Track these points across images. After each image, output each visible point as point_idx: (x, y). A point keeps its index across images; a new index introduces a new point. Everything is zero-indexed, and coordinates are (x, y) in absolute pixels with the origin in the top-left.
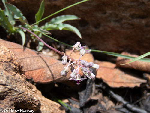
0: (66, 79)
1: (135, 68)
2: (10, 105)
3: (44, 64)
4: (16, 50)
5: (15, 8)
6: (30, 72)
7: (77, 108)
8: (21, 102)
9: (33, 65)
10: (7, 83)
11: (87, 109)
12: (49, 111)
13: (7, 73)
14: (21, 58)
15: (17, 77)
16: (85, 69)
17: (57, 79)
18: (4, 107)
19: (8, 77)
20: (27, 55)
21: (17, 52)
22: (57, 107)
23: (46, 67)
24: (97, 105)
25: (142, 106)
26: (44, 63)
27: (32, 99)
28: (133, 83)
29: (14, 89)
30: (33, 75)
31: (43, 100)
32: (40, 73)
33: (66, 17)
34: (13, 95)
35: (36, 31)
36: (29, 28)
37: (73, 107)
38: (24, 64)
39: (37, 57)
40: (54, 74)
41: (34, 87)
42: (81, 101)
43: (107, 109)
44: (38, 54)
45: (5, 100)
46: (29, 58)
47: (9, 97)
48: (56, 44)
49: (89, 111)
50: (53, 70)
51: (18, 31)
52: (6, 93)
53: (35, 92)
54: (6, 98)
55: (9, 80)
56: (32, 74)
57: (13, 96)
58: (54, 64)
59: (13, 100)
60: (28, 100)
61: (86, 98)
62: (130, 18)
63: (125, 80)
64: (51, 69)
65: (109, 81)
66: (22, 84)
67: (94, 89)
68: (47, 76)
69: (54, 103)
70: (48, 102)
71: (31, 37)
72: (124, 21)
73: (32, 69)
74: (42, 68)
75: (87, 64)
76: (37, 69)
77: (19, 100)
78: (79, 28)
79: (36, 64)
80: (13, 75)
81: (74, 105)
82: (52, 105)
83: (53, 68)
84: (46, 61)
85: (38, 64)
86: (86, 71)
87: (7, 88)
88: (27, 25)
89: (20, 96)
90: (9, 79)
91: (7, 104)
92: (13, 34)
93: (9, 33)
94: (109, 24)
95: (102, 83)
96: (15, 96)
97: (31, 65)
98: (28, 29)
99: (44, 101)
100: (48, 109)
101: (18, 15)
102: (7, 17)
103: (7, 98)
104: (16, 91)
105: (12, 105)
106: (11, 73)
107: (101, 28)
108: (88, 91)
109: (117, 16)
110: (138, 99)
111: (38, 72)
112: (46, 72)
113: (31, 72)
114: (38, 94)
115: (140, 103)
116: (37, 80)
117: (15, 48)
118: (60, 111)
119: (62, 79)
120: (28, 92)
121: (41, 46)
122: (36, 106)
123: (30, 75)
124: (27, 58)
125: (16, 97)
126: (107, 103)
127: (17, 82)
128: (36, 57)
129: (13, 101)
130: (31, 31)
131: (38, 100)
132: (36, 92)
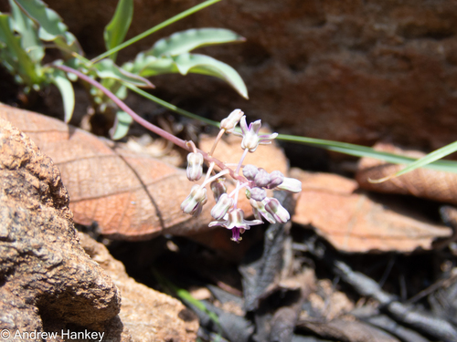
0: (200, 224)
1: (415, 191)
2: (23, 302)
3: (133, 180)
4: (45, 135)
5: (40, 7)
6: (88, 204)
7: (237, 316)
8: (56, 292)
9: (97, 181)
10: (13, 234)
11: (268, 316)
12: (146, 323)
13: (13, 201)
14: (61, 160)
15: (43, 215)
16: (257, 192)
17: (171, 224)
18: (3, 307)
19: (16, 214)
20: (78, 151)
21: (49, 141)
22: (174, 310)
23: (139, 189)
24: (296, 306)
25: (437, 309)
26: (133, 175)
27: (92, 285)
28: (409, 237)
29: (35, 251)
30: (98, 214)
31: (131, 289)
32: (120, 208)
33: (199, 36)
34: (31, 270)
35: (107, 79)
36: (86, 68)
37: (223, 310)
38: (71, 179)
39: (110, 156)
40: (163, 211)
41: (101, 249)
42: (249, 294)
43: (329, 317)
44: (113, 148)
45: (7, 285)
46: (85, 162)
47: (19, 278)
48: (171, 118)
49: (273, 322)
50: (160, 196)
51: (52, 77)
52: (8, 265)
53: (105, 264)
54: (9, 279)
55: (17, 223)
56: (95, 211)
57: (33, 273)
58: (165, 179)
59: (32, 285)
60: (78, 287)
61: (264, 284)
62: (400, 39)
63: (383, 230)
64: (154, 195)
65: (336, 234)
66: (61, 238)
67: (288, 257)
68: (141, 216)
69: (164, 298)
70: (145, 296)
71: (92, 98)
72: (380, 47)
73: (93, 194)
74: (126, 192)
75: (263, 178)
76: (111, 195)
77: (50, 286)
78: (244, 69)
79: (107, 179)
80: (32, 209)
81: (227, 307)
82: (157, 305)
83: (160, 193)
84: (137, 170)
85: (113, 180)
86: (261, 198)
87: (12, 250)
88: (79, 59)
89: (53, 272)
90: (19, 220)
91: (12, 299)
92: (37, 87)
93: (24, 85)
94: (334, 57)
95: (313, 239)
96: (38, 273)
97: (92, 181)
98: (81, 72)
99: (133, 293)
100: (145, 316)
101: (51, 27)
102: (17, 37)
103: (13, 280)
104: (40, 257)
105: (29, 302)
106: (26, 202)
107: (310, 71)
108: (269, 261)
109: (358, 31)
110: (424, 288)
111: (113, 202)
112: (138, 202)
113: (92, 205)
114: (113, 270)
115: (432, 300)
116: (110, 229)
117: (43, 129)
118: (182, 323)
119: (190, 226)
120: (78, 261)
121: (123, 123)
122: (104, 306)
123: (89, 214)
124: (81, 159)
125: (42, 276)
126: (328, 301)
127: (43, 231)
128: (106, 157)
129: (33, 288)
130: (91, 79)
131: (110, 287)
132: (107, 265)
